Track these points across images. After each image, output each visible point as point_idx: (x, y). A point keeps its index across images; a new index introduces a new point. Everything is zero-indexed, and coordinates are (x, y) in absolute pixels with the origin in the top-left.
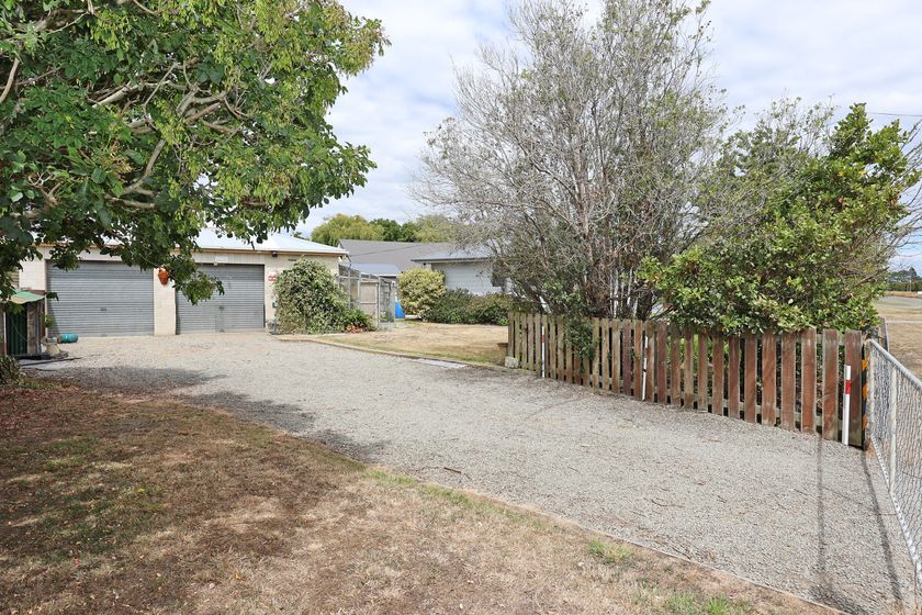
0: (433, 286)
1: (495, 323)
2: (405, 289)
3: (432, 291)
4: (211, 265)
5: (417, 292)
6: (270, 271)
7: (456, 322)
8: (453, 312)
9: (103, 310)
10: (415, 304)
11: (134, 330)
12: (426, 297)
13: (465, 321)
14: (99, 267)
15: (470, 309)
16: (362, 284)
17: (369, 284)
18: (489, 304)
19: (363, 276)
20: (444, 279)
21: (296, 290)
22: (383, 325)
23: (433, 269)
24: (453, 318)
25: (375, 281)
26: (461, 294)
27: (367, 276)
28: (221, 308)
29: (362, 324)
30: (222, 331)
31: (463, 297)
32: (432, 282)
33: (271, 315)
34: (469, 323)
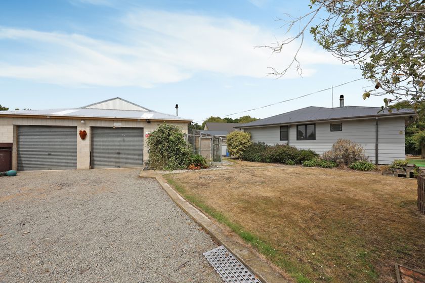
0: (245, 141)
1: (283, 163)
2: (229, 142)
3: (244, 143)
4: (111, 128)
5: (236, 144)
6: (146, 132)
7: (258, 161)
8: (256, 155)
9: (49, 154)
10: (235, 150)
11: (67, 166)
12: (241, 146)
13: (263, 161)
14: (47, 130)
15: (267, 154)
16: (201, 139)
17: (206, 139)
18: (279, 151)
19: (202, 134)
20: (251, 137)
21: (159, 142)
22: (215, 163)
23: (245, 132)
24: (256, 159)
25: (210, 137)
26: (261, 145)
27: (205, 135)
28: (119, 153)
29: (199, 164)
30: (119, 167)
31: (262, 147)
32: (244, 139)
33: (146, 158)
34: (266, 162)
